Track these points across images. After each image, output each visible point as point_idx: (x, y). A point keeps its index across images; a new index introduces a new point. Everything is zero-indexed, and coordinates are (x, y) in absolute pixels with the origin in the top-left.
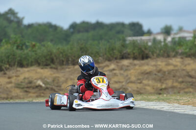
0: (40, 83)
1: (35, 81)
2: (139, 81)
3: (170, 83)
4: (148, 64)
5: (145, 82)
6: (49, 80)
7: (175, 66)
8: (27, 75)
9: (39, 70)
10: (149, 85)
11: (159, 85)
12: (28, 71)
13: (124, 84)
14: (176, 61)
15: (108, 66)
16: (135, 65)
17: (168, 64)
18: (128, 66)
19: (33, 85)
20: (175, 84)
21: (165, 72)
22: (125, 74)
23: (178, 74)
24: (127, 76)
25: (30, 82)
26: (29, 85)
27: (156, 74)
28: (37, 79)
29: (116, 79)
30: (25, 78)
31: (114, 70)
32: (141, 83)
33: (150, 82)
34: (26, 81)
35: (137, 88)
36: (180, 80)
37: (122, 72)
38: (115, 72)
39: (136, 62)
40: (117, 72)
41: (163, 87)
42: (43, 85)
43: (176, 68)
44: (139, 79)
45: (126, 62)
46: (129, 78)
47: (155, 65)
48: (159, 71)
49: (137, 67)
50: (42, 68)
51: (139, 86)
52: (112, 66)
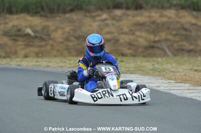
0: (29, 31)
1: (24, 29)
2: (132, 32)
3: (163, 35)
4: (141, 15)
5: (138, 33)
6: (39, 29)
7: (170, 18)
8: (15, 23)
9: (29, 18)
10: (141, 37)
11: (152, 37)
12: (17, 19)
13: (116, 34)
14: (171, 13)
15: (99, 15)
16: (128, 15)
17: (162, 16)
18: (120, 17)
19: (21, 33)
20: (169, 37)
21: (158, 24)
22: (117, 24)
23: (172, 26)
24: (119, 26)
25: (19, 30)
26: (18, 33)
27: (149, 26)
28: (26, 27)
29: (107, 29)
30: (13, 26)
31: (106, 19)
32: (133, 34)
33: (143, 34)
34: (15, 29)
35: (130, 39)
36: (174, 32)
37: (114, 22)
38: (107, 22)
39: (129, 12)
40: (109, 22)
41: (157, 39)
42: (32, 34)
43: (171, 20)
44: (131, 30)
45: (118, 12)
46: (122, 29)
47: (149, 17)
48: (153, 23)
49: (130, 18)
50: (32, 16)
51: (132, 37)
52: (105, 16)
